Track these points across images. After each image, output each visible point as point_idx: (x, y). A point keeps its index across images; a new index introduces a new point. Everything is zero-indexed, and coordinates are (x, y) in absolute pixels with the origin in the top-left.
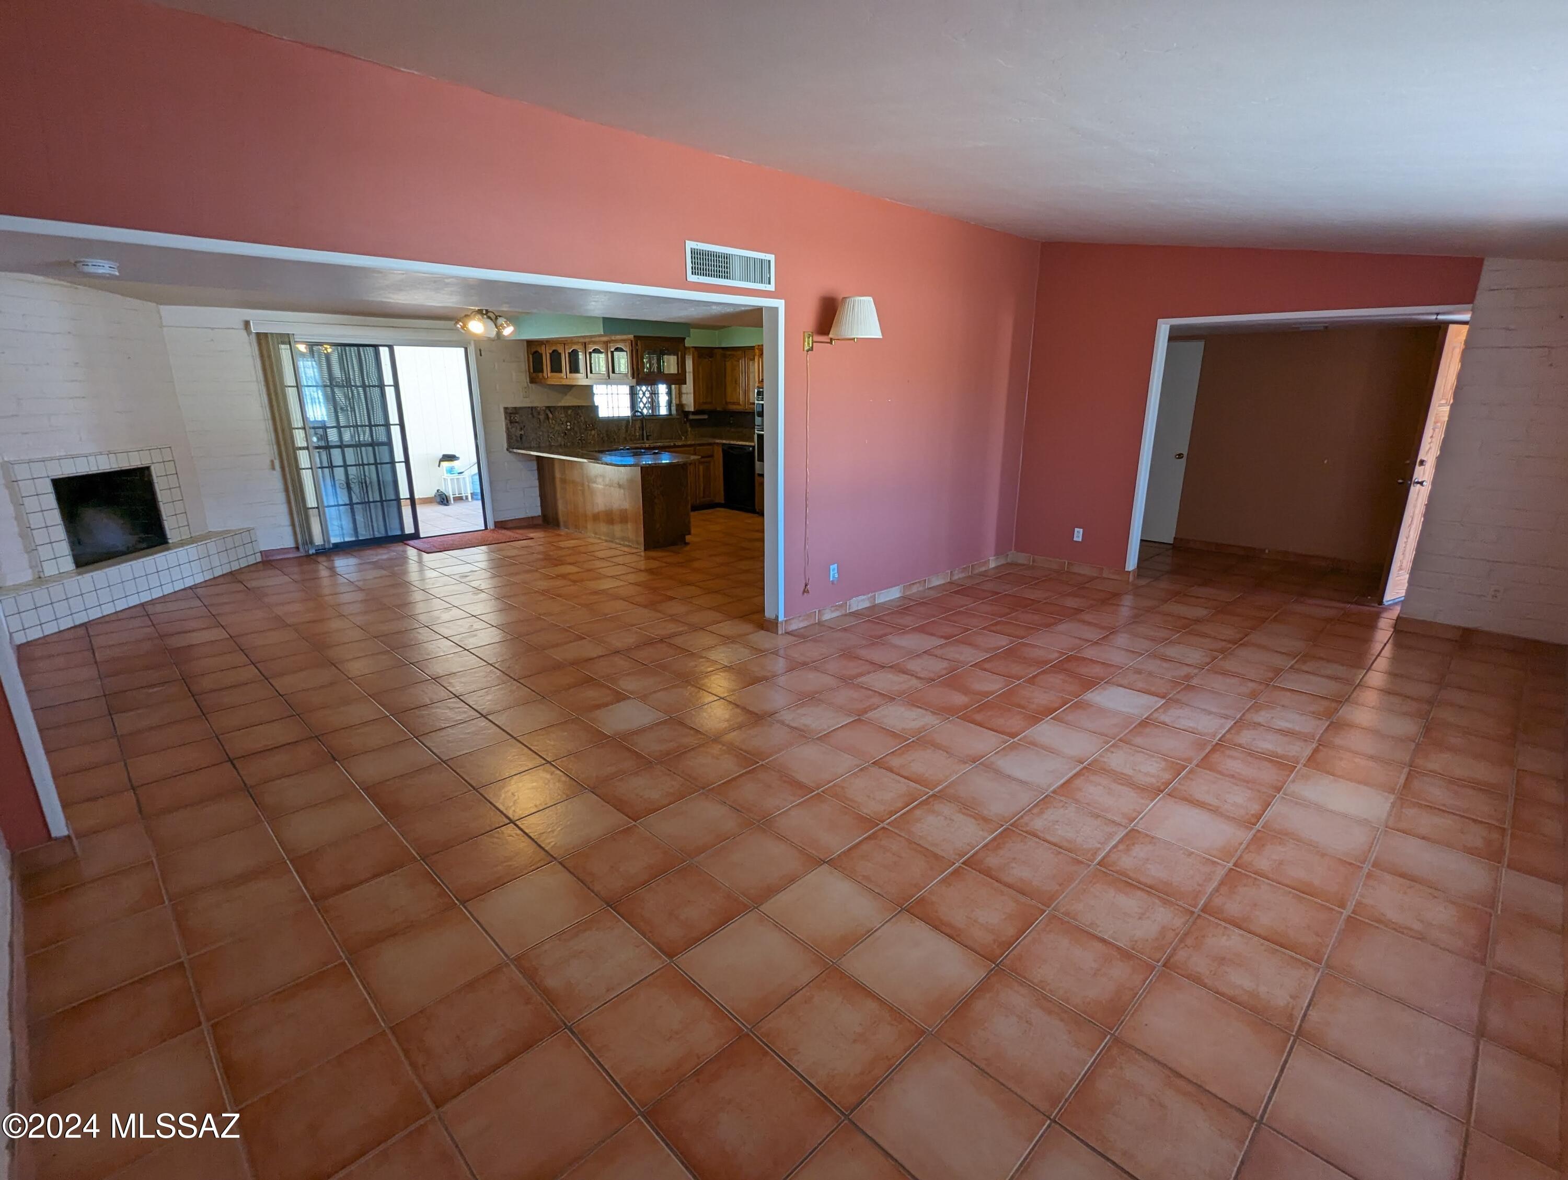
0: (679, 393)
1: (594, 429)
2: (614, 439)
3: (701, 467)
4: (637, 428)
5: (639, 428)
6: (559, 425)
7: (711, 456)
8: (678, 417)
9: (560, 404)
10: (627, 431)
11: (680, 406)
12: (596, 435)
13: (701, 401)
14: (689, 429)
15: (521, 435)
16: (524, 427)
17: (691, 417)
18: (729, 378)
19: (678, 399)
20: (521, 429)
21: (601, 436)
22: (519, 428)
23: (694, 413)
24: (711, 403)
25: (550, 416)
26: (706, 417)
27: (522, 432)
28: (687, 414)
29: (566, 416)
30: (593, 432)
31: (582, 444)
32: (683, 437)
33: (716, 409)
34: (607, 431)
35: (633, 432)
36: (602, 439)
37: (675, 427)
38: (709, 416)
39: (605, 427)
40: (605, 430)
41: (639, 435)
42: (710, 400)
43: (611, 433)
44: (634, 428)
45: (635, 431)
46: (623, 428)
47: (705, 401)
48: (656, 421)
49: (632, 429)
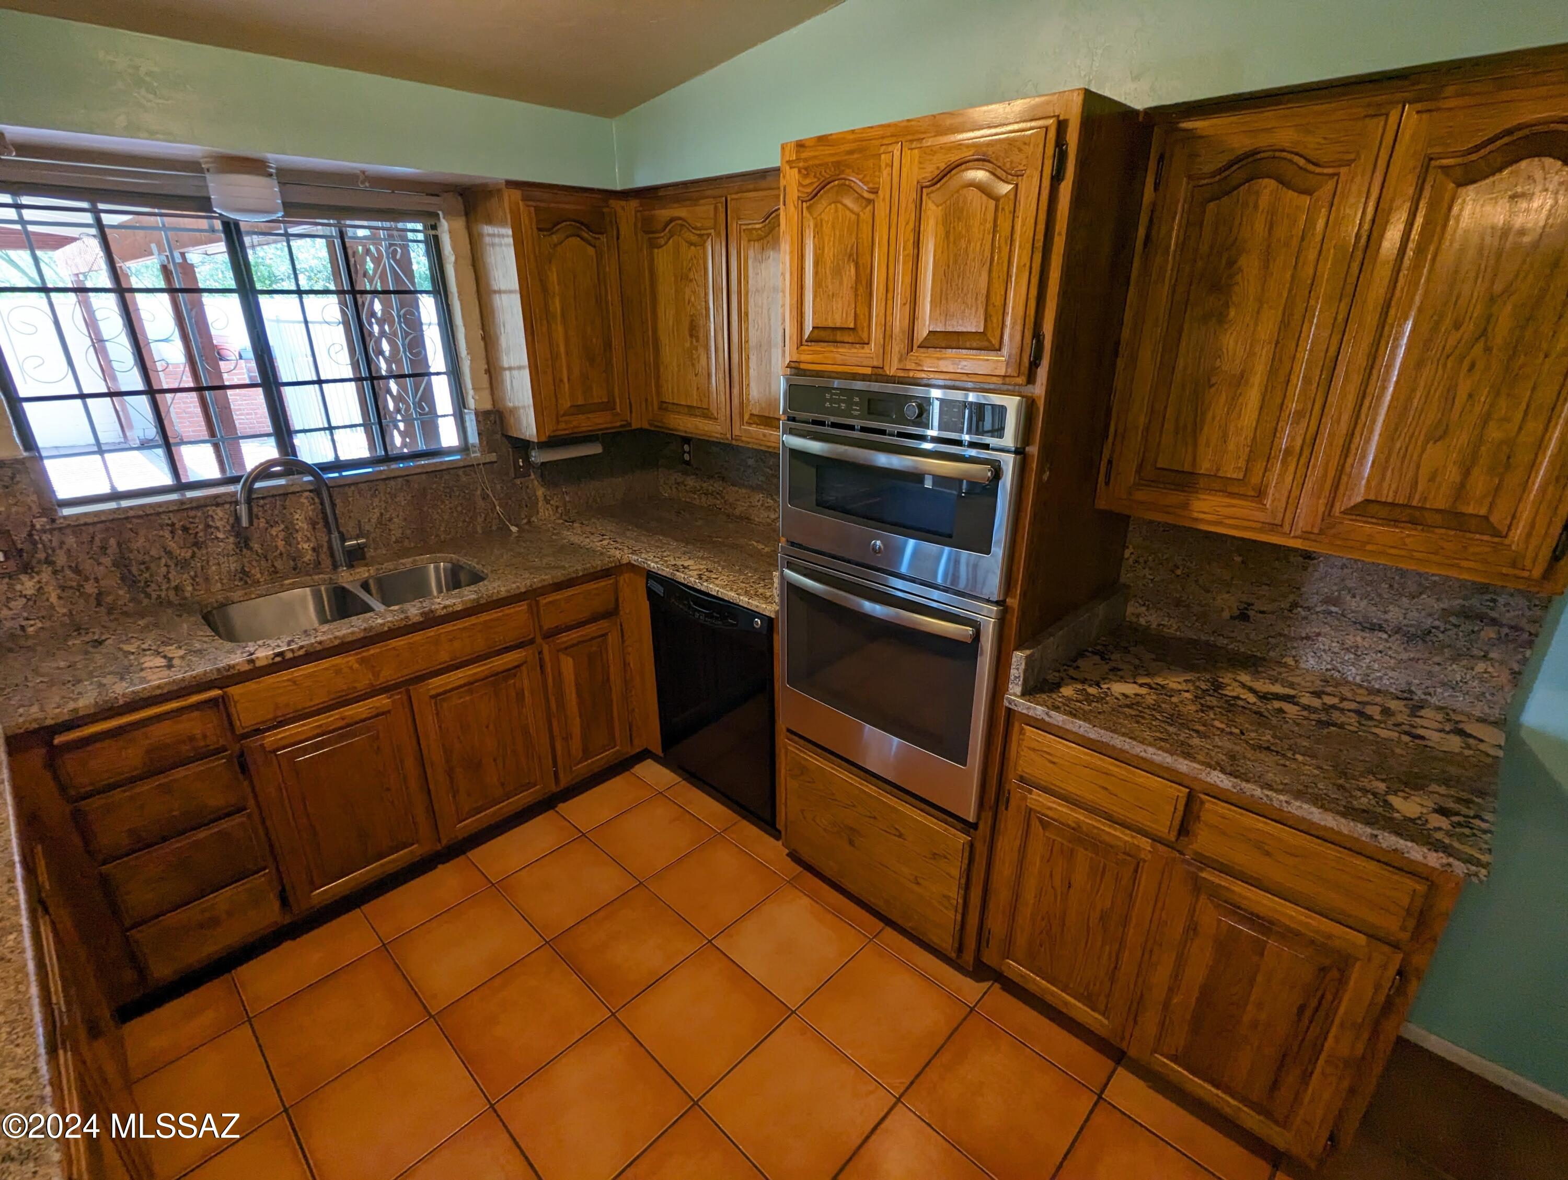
0: (488, 371)
1: (26, 569)
4: (301, 524)
5: (314, 524)
7: (611, 613)
8: (493, 457)
11: (492, 421)
12: (52, 592)
13: (566, 403)
14: (540, 492)
17: (537, 457)
18: (667, 316)
19: (486, 394)
23: (545, 445)
24: (608, 406)
26: (595, 449)
28: (522, 446)
30: (27, 585)
32: (514, 529)
33: (630, 424)
34: (122, 563)
35: (281, 544)
36: (99, 604)
37: (479, 492)
38: (604, 449)
39: (104, 549)
40: (107, 561)
41: (314, 549)
42: (598, 395)
43: (148, 568)
44: (282, 526)
45: (289, 538)
46: (221, 535)
47: (580, 402)
48: (392, 483)
49: (274, 532)
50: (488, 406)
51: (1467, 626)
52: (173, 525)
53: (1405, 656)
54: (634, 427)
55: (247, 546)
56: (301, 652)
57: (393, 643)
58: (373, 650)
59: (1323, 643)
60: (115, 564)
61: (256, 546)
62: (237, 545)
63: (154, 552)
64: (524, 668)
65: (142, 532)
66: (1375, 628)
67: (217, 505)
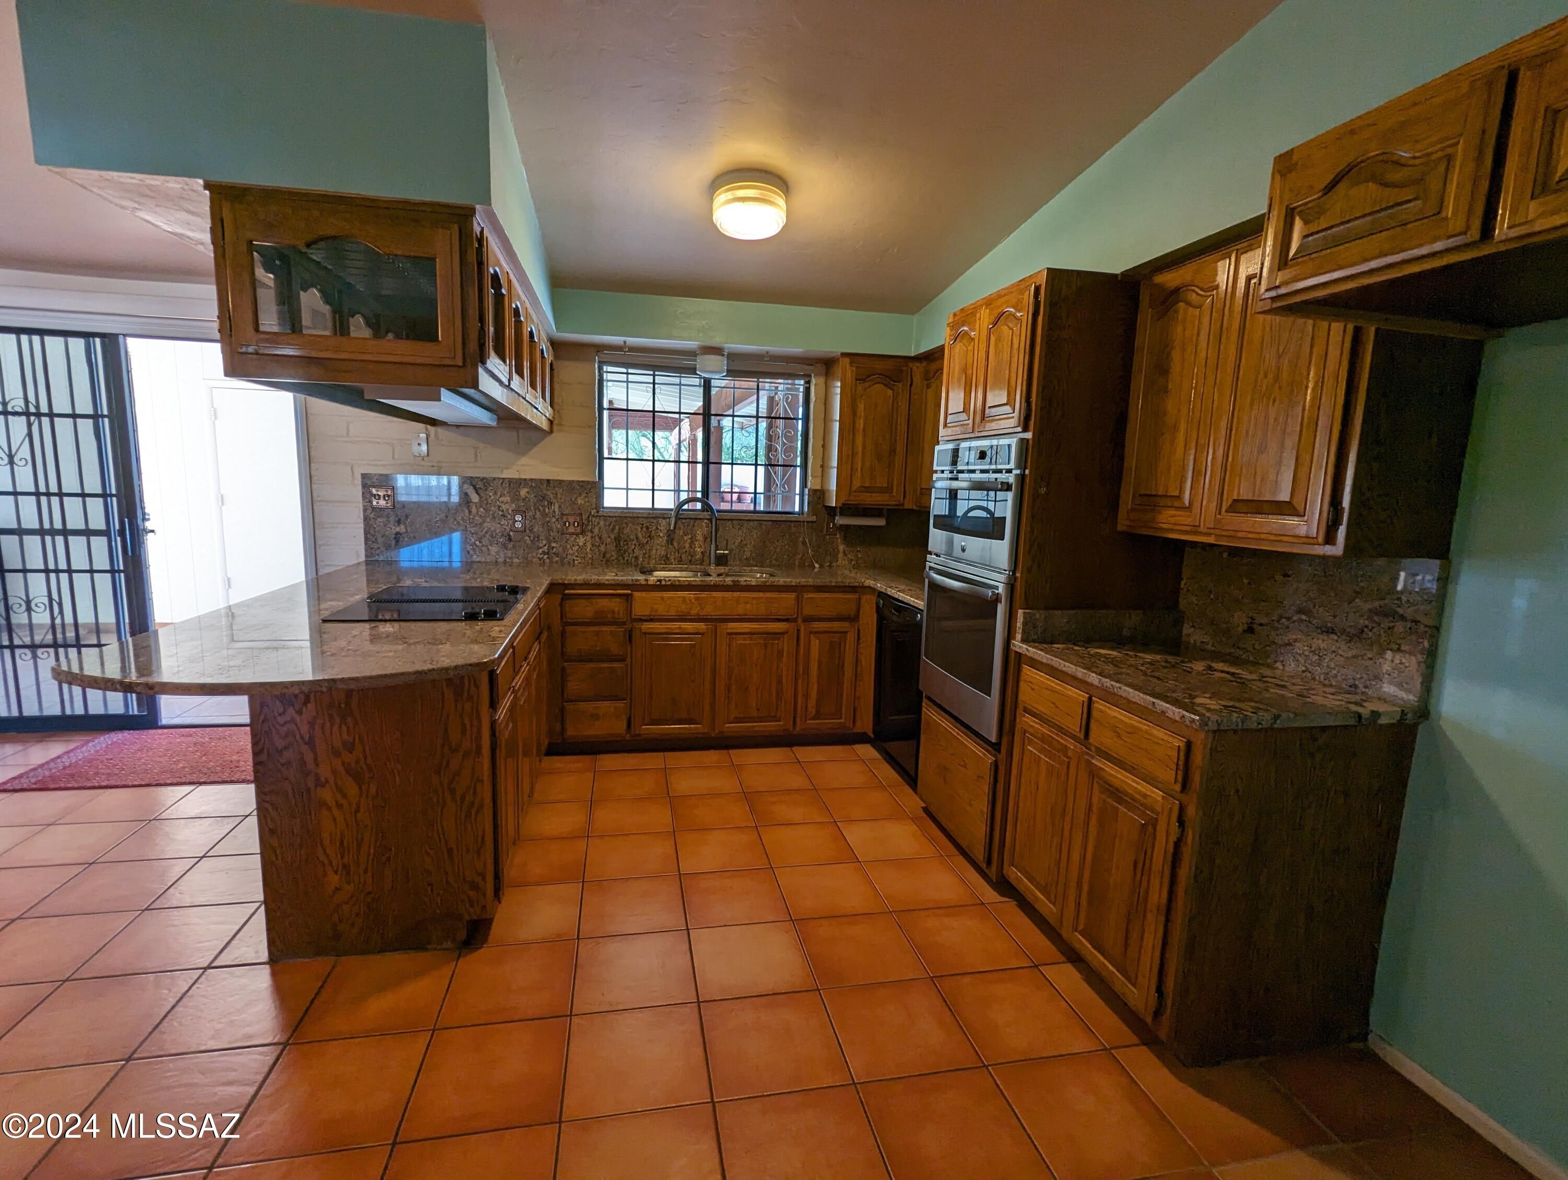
0: (822, 466)
1: (583, 532)
2: (637, 558)
3: (815, 643)
4: (700, 537)
5: (705, 538)
6: (494, 518)
7: (853, 618)
8: (814, 518)
9: (510, 474)
10: (670, 541)
11: (818, 496)
12: (589, 546)
13: (857, 484)
14: (841, 548)
15: (398, 533)
16: (407, 517)
17: (840, 520)
19: (819, 480)
20: (399, 522)
21: (603, 548)
22: (392, 519)
23: (843, 512)
24: (888, 490)
25: (475, 498)
26: (881, 522)
27: (401, 529)
28: (828, 511)
29: (512, 501)
30: (581, 541)
31: (551, 562)
32: (817, 565)
33: (903, 504)
34: (618, 540)
35: (687, 545)
36: (604, 556)
37: (801, 539)
38: (887, 522)
39: (613, 529)
40: (613, 537)
41: (702, 552)
42: (881, 482)
43: (627, 544)
44: (690, 536)
45: (692, 544)
46: (661, 535)
47: (867, 485)
48: (752, 523)
49: (686, 538)
50: (818, 487)
51: (1386, 623)
52: (643, 524)
53: (1350, 654)
54: (906, 507)
55: (672, 544)
56: (669, 583)
57: (715, 594)
58: (704, 595)
59: (1299, 647)
60: (615, 539)
61: (676, 544)
62: (667, 541)
63: (632, 537)
64: (786, 636)
65: (630, 525)
66: (1330, 631)
67: (664, 518)
